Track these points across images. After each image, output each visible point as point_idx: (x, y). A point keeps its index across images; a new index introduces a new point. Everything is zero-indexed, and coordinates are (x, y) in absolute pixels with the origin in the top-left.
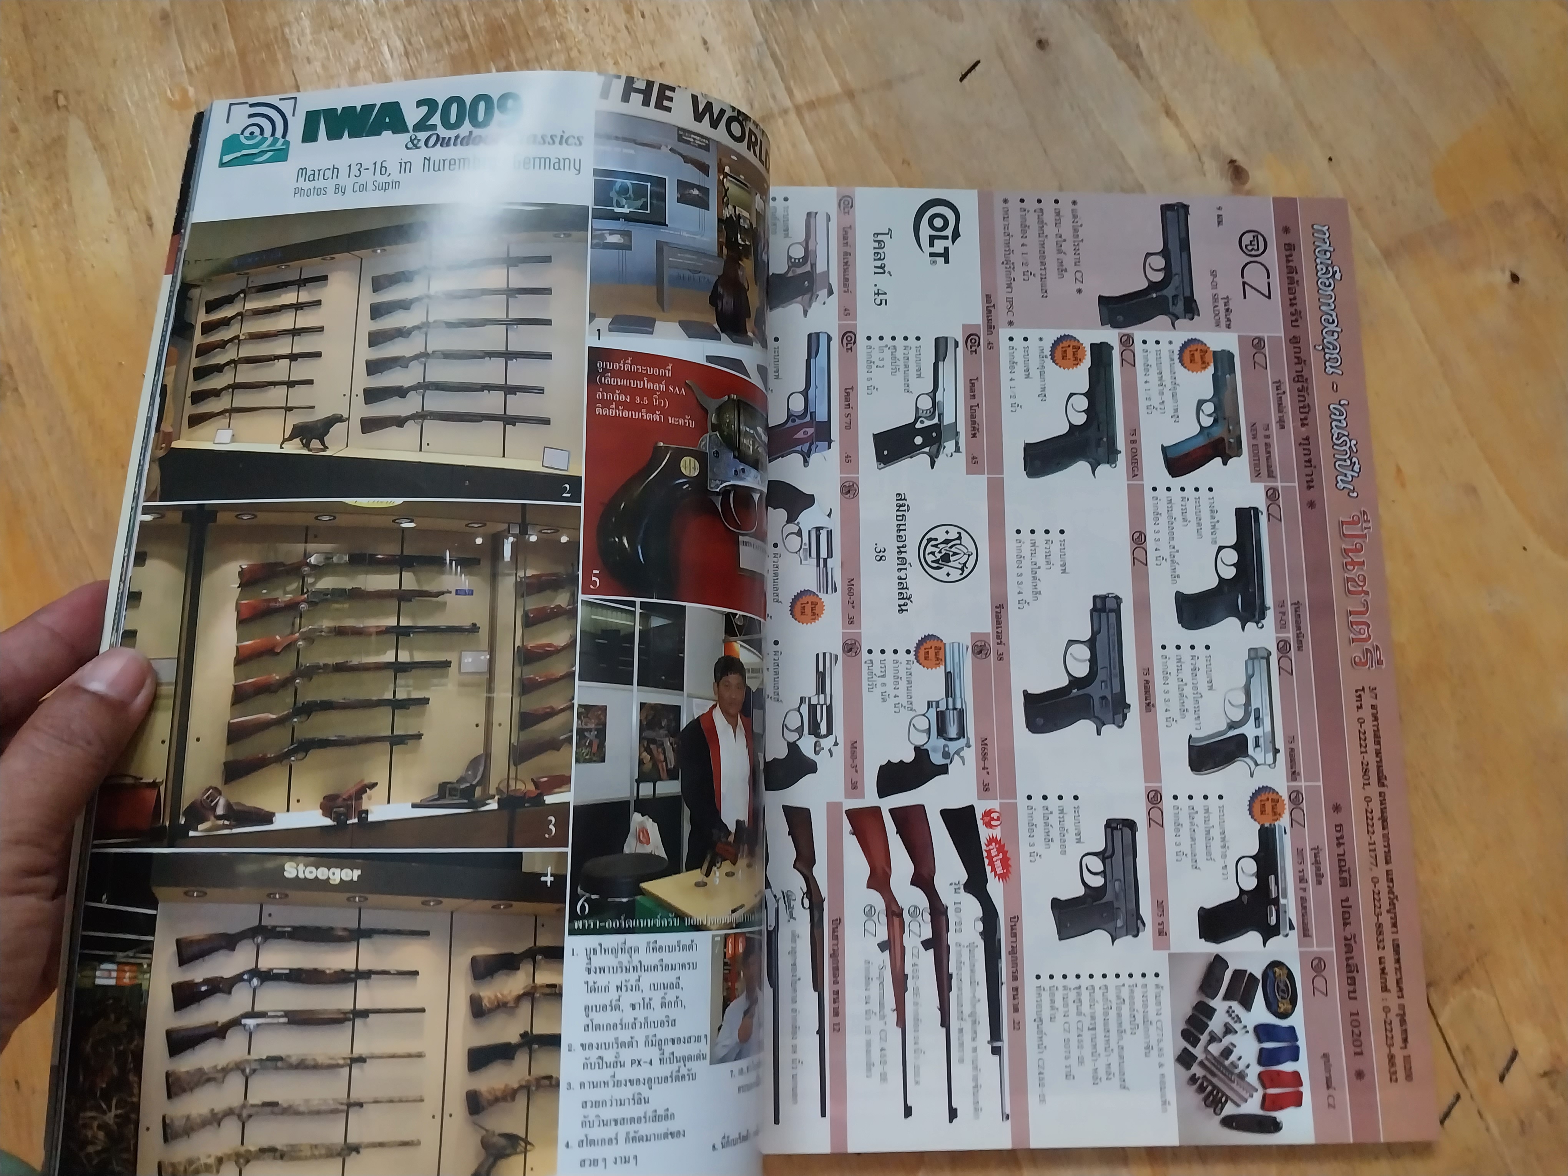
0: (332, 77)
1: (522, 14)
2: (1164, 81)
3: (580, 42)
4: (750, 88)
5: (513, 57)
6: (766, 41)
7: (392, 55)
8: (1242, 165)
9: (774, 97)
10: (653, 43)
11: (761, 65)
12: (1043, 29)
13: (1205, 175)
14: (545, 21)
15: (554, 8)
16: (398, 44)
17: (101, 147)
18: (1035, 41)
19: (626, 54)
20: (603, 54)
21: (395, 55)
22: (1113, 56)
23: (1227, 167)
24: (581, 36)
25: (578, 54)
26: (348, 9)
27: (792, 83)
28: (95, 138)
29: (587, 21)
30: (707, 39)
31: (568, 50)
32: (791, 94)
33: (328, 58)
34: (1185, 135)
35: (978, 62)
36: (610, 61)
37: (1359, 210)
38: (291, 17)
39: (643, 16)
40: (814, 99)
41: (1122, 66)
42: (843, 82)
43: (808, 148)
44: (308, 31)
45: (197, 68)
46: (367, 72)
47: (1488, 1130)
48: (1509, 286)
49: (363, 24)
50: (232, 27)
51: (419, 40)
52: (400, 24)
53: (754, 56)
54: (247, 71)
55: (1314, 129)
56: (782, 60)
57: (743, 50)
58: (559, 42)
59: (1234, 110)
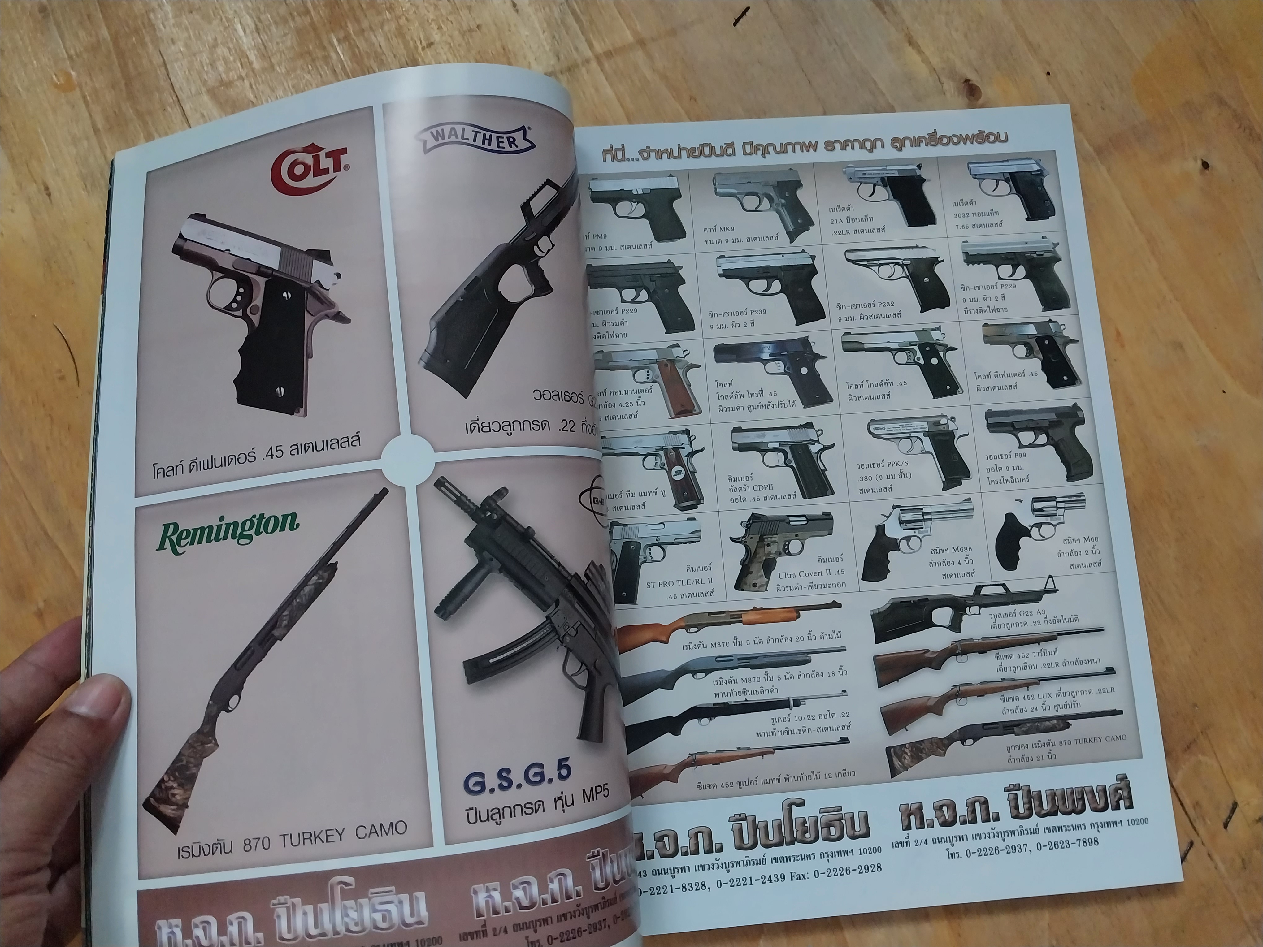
0: (195, 55)
2: (906, 15)
5: (350, 28)
7: (245, 31)
8: (975, 83)
9: (577, 49)
10: (469, 8)
11: (563, 22)
13: (944, 93)
16: (250, 22)
19: (448, 19)
21: (248, 31)
23: (963, 85)
25: (406, 22)
27: (591, 36)
31: (398, 18)
32: (591, 46)
33: (190, 38)
34: (926, 61)
35: (748, 8)
36: (434, 26)
38: (154, 4)
40: (611, 48)
42: (635, 32)
43: (609, 91)
44: (170, 15)
45: (77, 55)
46: (226, 51)
47: (1216, 868)
48: (1201, 173)
49: (218, 6)
50: (105, 18)
51: (267, 17)
52: (250, 5)
53: (557, 13)
54: (121, 54)
55: (1034, 49)
56: (582, 17)
57: (547, 9)
58: (389, 12)
59: (966, 36)
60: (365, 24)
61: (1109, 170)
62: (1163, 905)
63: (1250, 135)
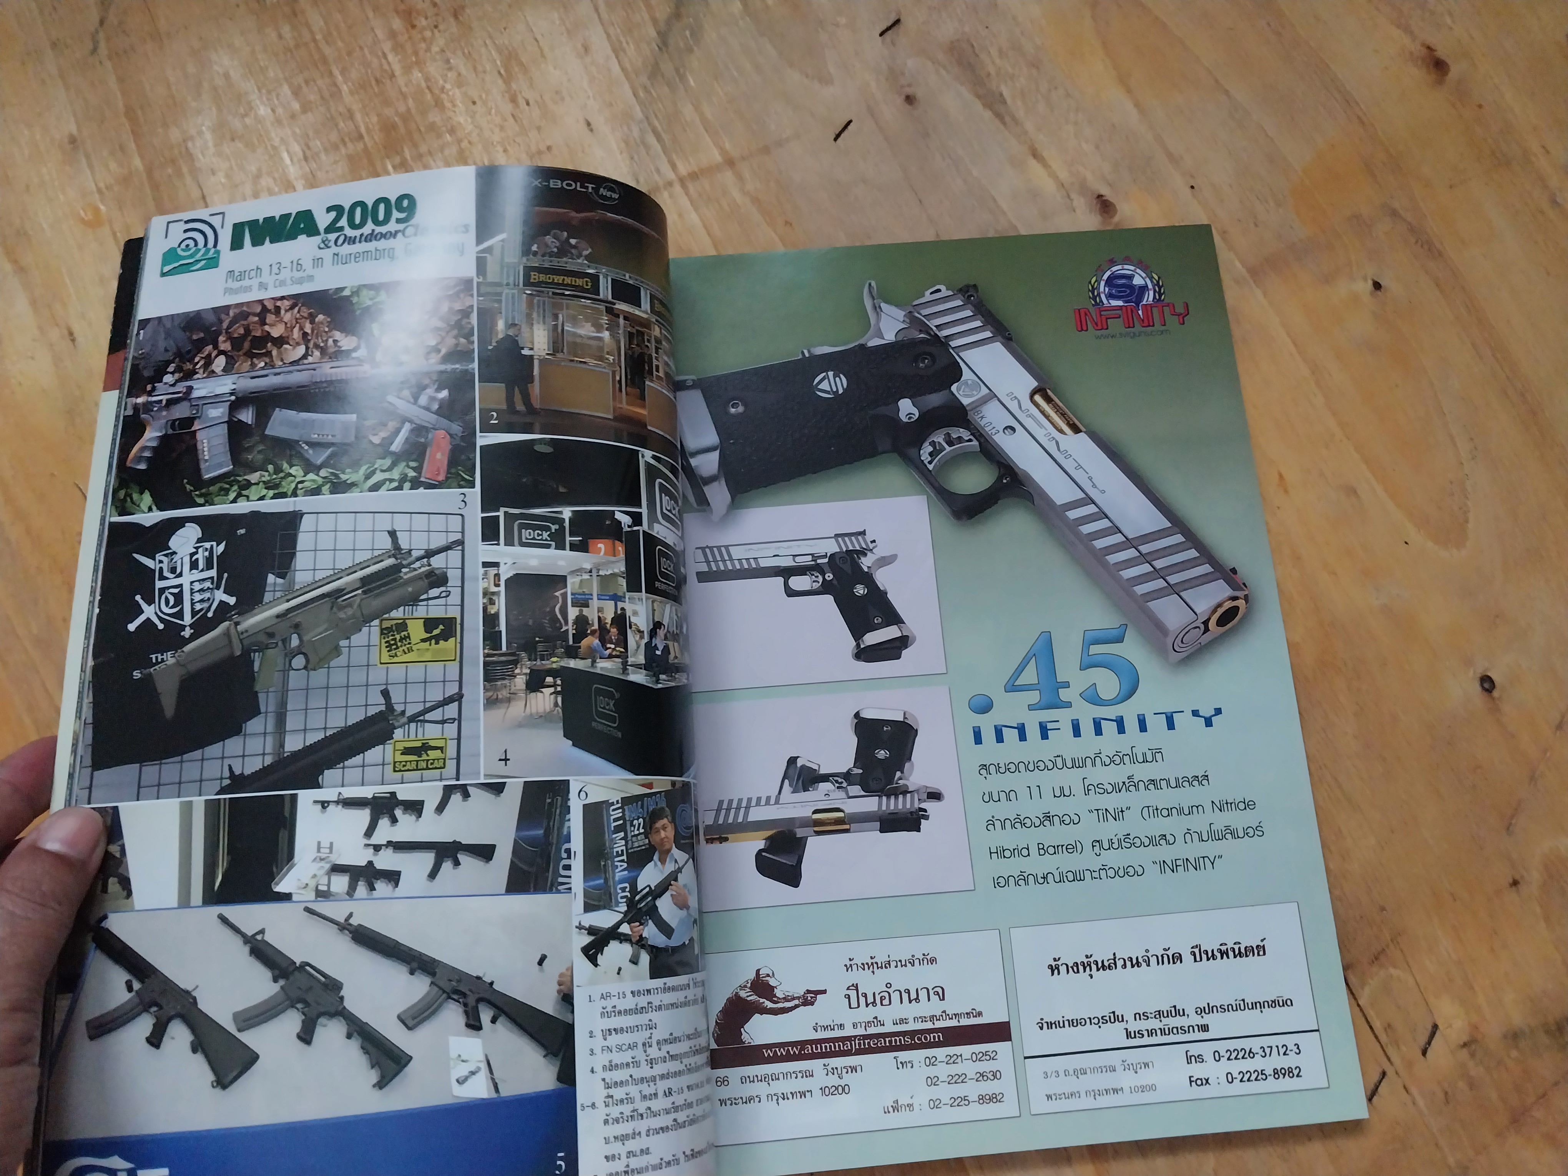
0: (236, 186)
1: (413, 111)
2: (1029, 126)
3: (470, 134)
4: (635, 164)
5: (407, 154)
6: (647, 118)
7: (291, 160)
8: (1111, 200)
9: (658, 171)
10: (539, 129)
11: (643, 142)
12: (909, 85)
13: (1074, 211)
14: (434, 117)
15: (443, 103)
16: (296, 148)
17: (21, 270)
18: (903, 97)
19: (514, 141)
20: (493, 144)
21: (295, 159)
22: (978, 106)
23: (1095, 202)
24: (470, 127)
25: (468, 145)
26: (247, 120)
27: (674, 157)
28: (15, 262)
29: (475, 113)
30: (590, 120)
31: (459, 141)
32: (674, 166)
33: (231, 168)
34: (1054, 176)
35: (850, 122)
36: (500, 149)
37: (1224, 233)
38: (193, 132)
39: (528, 104)
40: (696, 170)
41: (988, 114)
42: (723, 151)
43: (694, 217)
44: (210, 144)
45: (107, 188)
46: (270, 181)
47: (1414, 1103)
48: (1371, 294)
49: (262, 133)
50: (138, 146)
51: (317, 144)
52: (297, 131)
53: (636, 133)
54: (155, 187)
55: (1173, 159)
56: (664, 135)
57: (625, 128)
58: (450, 135)
59: (1097, 147)
60: (423, 149)
61: (1265, 294)
62: (1351, 1146)
63: (1429, 250)
